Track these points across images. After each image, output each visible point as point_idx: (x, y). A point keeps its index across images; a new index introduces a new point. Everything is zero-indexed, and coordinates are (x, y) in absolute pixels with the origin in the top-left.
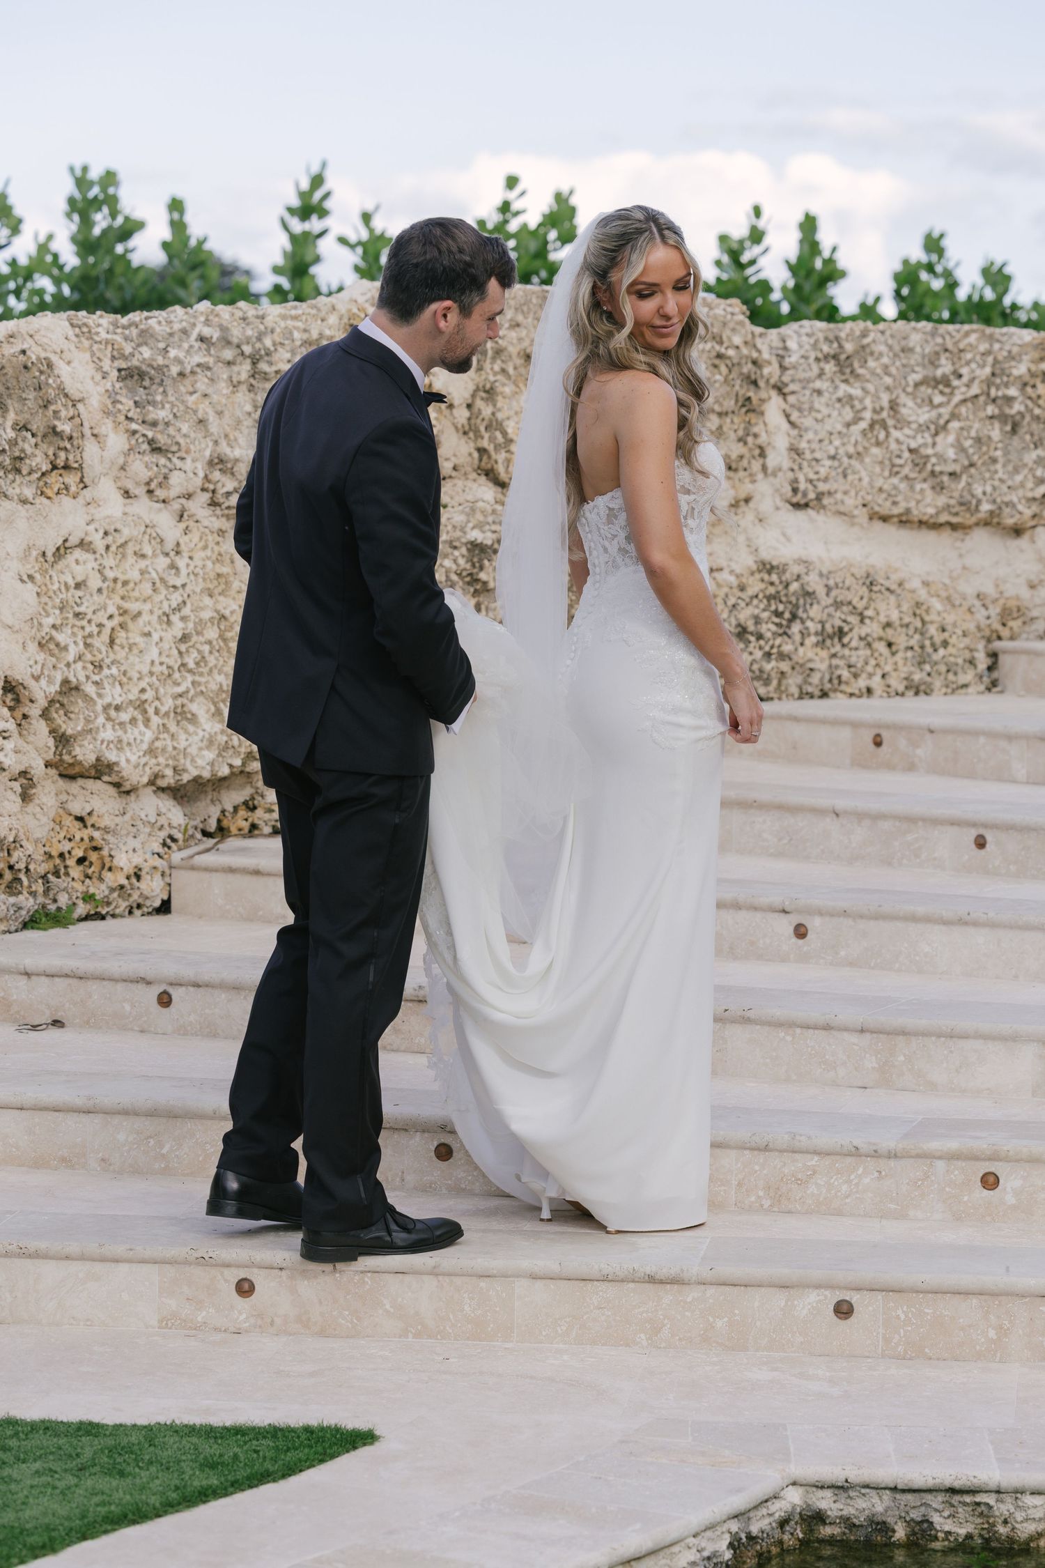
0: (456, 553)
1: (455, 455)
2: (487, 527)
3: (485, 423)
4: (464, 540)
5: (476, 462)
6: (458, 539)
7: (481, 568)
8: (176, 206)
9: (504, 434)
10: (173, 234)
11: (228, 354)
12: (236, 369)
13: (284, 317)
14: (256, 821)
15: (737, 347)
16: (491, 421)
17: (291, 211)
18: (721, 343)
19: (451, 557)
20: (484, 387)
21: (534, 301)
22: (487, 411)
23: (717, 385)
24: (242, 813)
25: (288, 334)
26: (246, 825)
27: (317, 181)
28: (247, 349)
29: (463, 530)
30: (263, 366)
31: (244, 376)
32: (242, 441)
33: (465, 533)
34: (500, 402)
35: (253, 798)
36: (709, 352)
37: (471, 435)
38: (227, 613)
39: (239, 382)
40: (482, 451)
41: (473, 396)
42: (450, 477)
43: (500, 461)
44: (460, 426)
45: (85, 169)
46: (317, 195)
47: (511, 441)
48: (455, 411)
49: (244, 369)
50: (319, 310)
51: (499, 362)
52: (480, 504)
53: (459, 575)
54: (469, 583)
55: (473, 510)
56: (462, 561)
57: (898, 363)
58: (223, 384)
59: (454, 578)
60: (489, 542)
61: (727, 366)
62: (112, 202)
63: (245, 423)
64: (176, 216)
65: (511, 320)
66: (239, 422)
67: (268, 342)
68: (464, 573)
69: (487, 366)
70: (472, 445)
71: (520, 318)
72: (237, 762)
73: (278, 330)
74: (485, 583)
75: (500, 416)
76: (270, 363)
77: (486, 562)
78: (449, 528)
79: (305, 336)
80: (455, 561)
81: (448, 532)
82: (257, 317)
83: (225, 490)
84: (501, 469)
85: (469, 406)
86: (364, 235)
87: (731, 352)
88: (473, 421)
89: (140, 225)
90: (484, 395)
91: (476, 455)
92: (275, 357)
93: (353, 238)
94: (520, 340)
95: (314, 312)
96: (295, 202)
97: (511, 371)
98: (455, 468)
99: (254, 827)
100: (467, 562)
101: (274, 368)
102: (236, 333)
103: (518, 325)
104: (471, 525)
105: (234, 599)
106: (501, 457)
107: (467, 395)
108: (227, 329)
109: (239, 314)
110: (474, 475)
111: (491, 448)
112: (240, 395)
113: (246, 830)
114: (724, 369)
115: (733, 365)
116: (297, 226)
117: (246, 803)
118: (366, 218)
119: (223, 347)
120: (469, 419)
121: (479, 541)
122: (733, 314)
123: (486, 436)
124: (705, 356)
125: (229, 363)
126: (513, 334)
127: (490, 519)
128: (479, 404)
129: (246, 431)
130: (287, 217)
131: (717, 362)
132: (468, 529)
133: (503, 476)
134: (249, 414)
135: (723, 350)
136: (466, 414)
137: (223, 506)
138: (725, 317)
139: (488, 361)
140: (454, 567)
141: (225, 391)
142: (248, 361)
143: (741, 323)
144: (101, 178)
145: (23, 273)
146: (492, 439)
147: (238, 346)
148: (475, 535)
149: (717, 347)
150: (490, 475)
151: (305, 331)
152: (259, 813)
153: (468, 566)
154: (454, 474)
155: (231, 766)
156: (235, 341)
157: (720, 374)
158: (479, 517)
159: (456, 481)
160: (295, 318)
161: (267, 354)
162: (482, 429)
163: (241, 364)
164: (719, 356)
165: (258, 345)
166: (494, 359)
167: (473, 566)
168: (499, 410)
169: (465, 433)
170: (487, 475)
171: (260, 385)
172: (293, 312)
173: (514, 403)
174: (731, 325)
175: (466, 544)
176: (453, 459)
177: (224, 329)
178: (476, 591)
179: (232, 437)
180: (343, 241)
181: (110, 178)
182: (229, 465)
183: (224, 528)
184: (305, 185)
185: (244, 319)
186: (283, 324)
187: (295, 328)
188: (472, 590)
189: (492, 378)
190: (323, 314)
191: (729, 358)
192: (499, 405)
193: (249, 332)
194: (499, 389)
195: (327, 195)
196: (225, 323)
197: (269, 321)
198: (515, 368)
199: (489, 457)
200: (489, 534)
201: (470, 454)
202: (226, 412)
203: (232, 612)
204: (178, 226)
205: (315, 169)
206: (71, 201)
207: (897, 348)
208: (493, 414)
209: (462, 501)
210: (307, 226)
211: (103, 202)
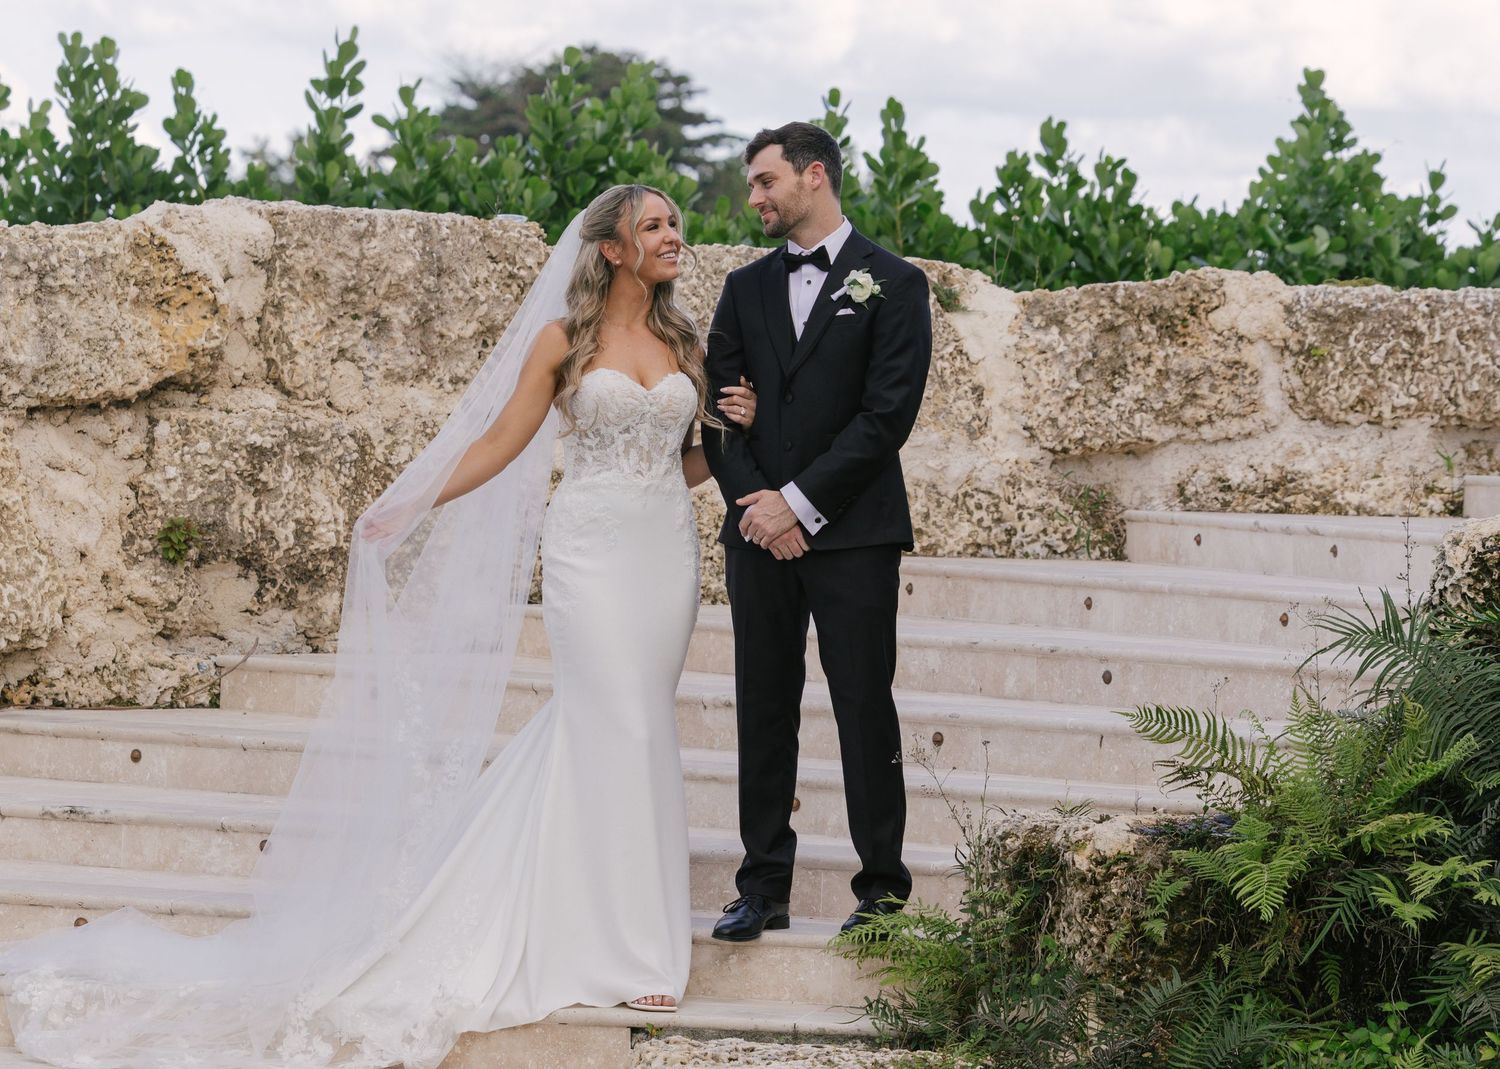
0: (236, 455)
1: (245, 365)
2: (267, 432)
3: (273, 336)
4: (243, 443)
5: (265, 371)
6: (238, 442)
7: (261, 470)
8: (183, 79)
9: (290, 346)
10: (179, 112)
11: (16, 270)
12: (23, 283)
13: (71, 237)
14: (37, 695)
15: (531, 268)
16: (278, 333)
17: (315, 83)
18: (514, 264)
19: (231, 458)
20: (272, 302)
21: (323, 223)
22: (275, 324)
23: (507, 303)
24: (26, 687)
25: (74, 252)
26: (28, 698)
27: (348, 50)
28: (34, 266)
29: (243, 434)
30: (49, 281)
31: (31, 289)
32: (27, 348)
33: (245, 436)
34: (287, 316)
35: (36, 674)
36: (501, 272)
37: (262, 346)
38: (9, 503)
39: (26, 295)
40: (270, 362)
41: (263, 310)
42: (240, 385)
43: (286, 371)
44: (249, 338)
45: (77, 36)
46: (348, 68)
47: (296, 352)
48: (245, 324)
49: (31, 283)
50: (106, 230)
51: (287, 279)
52: (263, 410)
53: (240, 475)
54: (250, 484)
55: (254, 415)
56: (242, 463)
57: (708, 284)
58: (11, 297)
59: (235, 477)
60: (269, 446)
61: (519, 286)
62: (110, 75)
63: (31, 332)
64: (182, 91)
65: (298, 240)
66: (25, 331)
67: (54, 259)
68: (246, 474)
69: (276, 282)
70: (262, 356)
71: (307, 239)
72: (16, 638)
73: (64, 248)
74: (265, 484)
75: (286, 329)
76: (56, 279)
77: (266, 464)
78: (229, 432)
79: (90, 254)
80: (235, 462)
81: (228, 436)
82: (47, 236)
83: (11, 392)
84: (286, 378)
85: (259, 320)
86: (403, 112)
87: (523, 273)
88: (263, 334)
89: (139, 101)
90: (272, 309)
91: (265, 365)
92: (60, 273)
93: (391, 117)
94: (308, 259)
95: (101, 232)
96: (322, 75)
97: (298, 287)
98: (244, 377)
99: (35, 700)
100: (247, 463)
101: (59, 283)
102: (23, 251)
103: (306, 245)
104: (251, 429)
105: (18, 491)
106: (287, 367)
107: (257, 309)
108: (15, 247)
109: (31, 233)
110: (264, 384)
111: (278, 359)
112: (27, 306)
113: (29, 703)
114: (515, 289)
115: (525, 285)
116: (324, 102)
117: (29, 678)
118: (406, 94)
119: (11, 263)
120: (260, 331)
121: (258, 444)
122: (528, 236)
123: (275, 347)
124: (496, 275)
125: (16, 278)
126: (301, 253)
127: (270, 424)
128: (269, 317)
129: (31, 339)
130: (313, 92)
131: (509, 282)
132: (248, 433)
133: (288, 385)
134: (35, 324)
135: (515, 271)
136: (257, 327)
137: (11, 407)
138: (519, 239)
139: (277, 278)
140: (234, 468)
141: (12, 303)
142: (35, 276)
143: (535, 245)
144: (95, 46)
145: (14, 149)
146: (279, 351)
147: (25, 263)
148: (255, 439)
149: (510, 268)
150: (277, 383)
151: (90, 249)
152: (41, 687)
153: (249, 467)
154: (244, 382)
155: (9, 642)
156: (22, 258)
157: (511, 293)
158: (260, 423)
159: (245, 389)
160: (83, 237)
161: (53, 270)
162: (271, 341)
163: (28, 278)
164: (511, 276)
165: (44, 262)
166: (282, 276)
167: (255, 468)
168: (286, 324)
169: (256, 345)
170: (275, 384)
171: (47, 298)
172: (81, 232)
173: (301, 318)
174: (525, 247)
175: (246, 447)
176: (243, 368)
177: (12, 247)
178: (256, 491)
179: (18, 344)
180: (379, 120)
181: (107, 46)
182: (15, 370)
183: (11, 427)
184: (333, 56)
185: (35, 238)
186: (69, 243)
187: (80, 246)
188: (252, 489)
189: (280, 295)
190: (109, 234)
191: (521, 278)
192: (285, 319)
193: (35, 250)
194: (287, 304)
195: (361, 65)
196: (13, 241)
197: (57, 241)
198: (303, 285)
199: (277, 368)
200: (268, 438)
201: (259, 365)
202: (13, 322)
203: (14, 503)
204: (185, 103)
205: (344, 37)
206: (63, 73)
207: (709, 270)
208: (280, 327)
209: (246, 406)
210: (336, 102)
211: (99, 74)
